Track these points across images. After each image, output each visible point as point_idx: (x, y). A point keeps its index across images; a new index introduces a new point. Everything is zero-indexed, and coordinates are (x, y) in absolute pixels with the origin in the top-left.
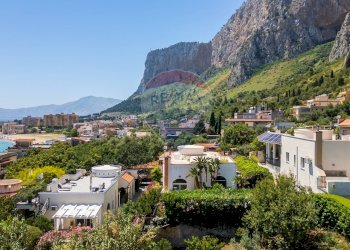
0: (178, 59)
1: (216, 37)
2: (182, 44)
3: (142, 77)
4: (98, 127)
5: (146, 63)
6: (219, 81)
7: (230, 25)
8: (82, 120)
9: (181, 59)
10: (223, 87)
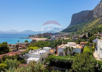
0: (82, 16)
1: (95, 8)
2: (83, 11)
3: (71, 22)
4: (57, 36)
5: (72, 18)
6: (96, 22)
7: (100, 4)
8: (53, 34)
9: (83, 16)
10: (97, 24)
